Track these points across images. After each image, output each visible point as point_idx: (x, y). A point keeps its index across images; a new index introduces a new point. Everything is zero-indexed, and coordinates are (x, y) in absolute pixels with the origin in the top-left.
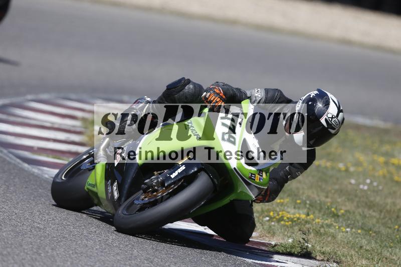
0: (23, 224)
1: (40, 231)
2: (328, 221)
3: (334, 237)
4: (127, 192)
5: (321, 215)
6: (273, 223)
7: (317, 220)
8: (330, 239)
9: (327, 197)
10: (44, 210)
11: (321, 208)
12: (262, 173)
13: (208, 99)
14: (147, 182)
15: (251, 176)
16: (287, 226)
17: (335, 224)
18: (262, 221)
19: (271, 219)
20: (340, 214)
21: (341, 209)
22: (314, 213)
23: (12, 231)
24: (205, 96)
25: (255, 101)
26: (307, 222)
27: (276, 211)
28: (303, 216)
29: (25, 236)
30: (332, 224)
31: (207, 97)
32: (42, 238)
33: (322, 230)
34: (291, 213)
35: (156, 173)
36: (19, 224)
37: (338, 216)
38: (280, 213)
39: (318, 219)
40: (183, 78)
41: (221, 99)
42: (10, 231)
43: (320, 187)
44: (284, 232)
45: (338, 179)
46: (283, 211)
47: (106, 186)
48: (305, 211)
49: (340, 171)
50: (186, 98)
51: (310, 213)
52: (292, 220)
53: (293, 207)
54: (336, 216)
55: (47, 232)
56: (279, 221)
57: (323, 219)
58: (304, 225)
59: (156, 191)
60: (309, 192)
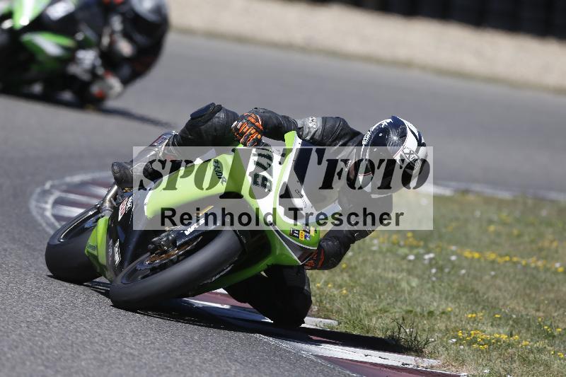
0: (110, 349)
1: (133, 359)
2: (540, 344)
3: (548, 366)
5: (529, 336)
6: (462, 347)
7: (524, 343)
8: (542, 368)
9: (538, 310)
10: (139, 330)
11: (530, 326)
13: (239, 130)
14: (155, 241)
15: (293, 232)
16: (482, 351)
17: (549, 348)
18: (447, 343)
19: (459, 341)
20: (556, 334)
21: (558, 327)
22: (520, 332)
23: (95, 359)
24: (236, 126)
25: (308, 134)
26: (509, 345)
27: (466, 330)
28: (504, 337)
29: (113, 366)
30: (545, 348)
31: (238, 127)
32: (137, 369)
33: (531, 357)
34: (486, 332)
36: (104, 349)
37: (554, 337)
38: (472, 332)
39: (526, 341)
41: (257, 131)
42: (91, 359)
43: (529, 295)
44: (478, 360)
45: (553, 285)
46: (476, 329)
47: (107, 247)
48: (507, 329)
49: (556, 272)
51: (514, 333)
52: (489, 343)
53: (490, 324)
54: (550, 336)
55: (144, 361)
56: (470, 344)
57: (532, 340)
58: (506, 350)
60: (512, 304)
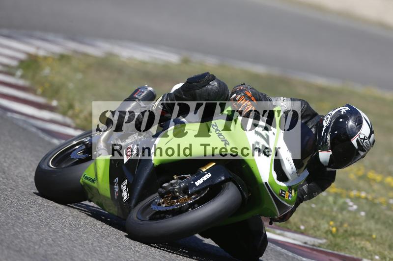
4: (140, 195)
12: (291, 191)
14: (165, 186)
15: (282, 193)
24: (235, 98)
35: (175, 177)
40: (208, 73)
47: (112, 183)
50: (209, 94)
59: (177, 198)
